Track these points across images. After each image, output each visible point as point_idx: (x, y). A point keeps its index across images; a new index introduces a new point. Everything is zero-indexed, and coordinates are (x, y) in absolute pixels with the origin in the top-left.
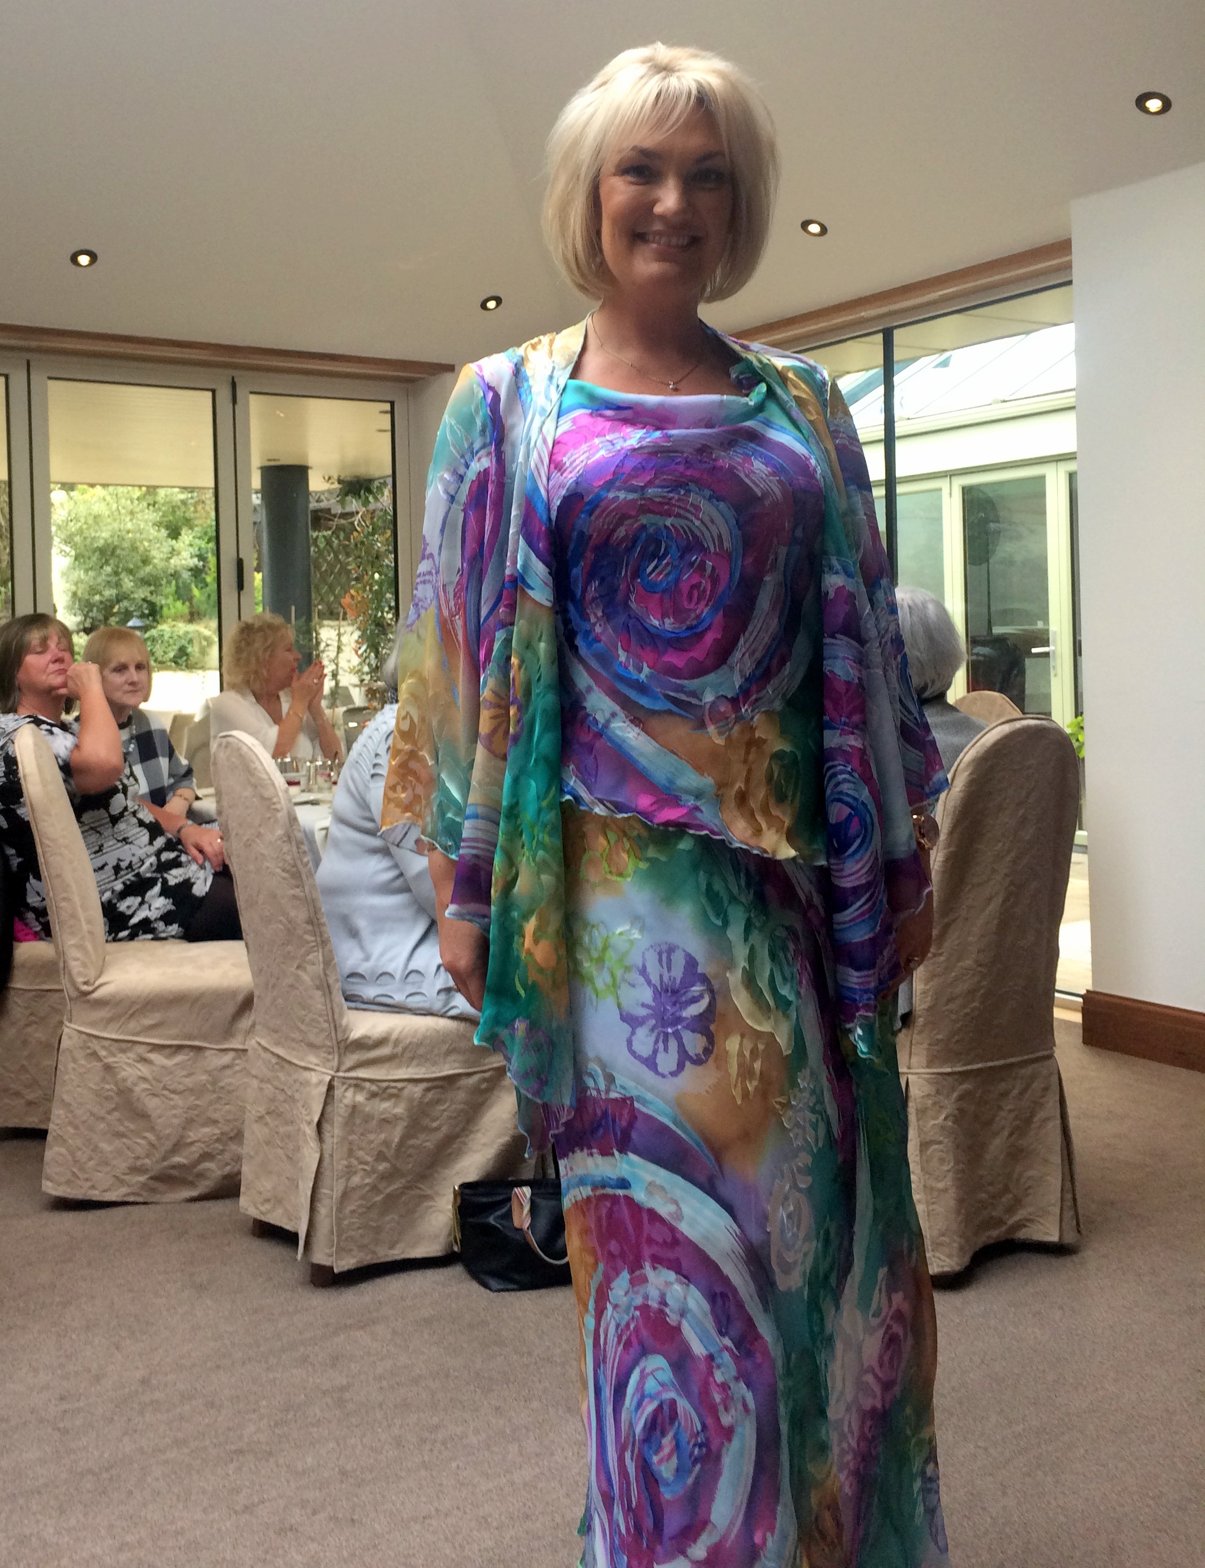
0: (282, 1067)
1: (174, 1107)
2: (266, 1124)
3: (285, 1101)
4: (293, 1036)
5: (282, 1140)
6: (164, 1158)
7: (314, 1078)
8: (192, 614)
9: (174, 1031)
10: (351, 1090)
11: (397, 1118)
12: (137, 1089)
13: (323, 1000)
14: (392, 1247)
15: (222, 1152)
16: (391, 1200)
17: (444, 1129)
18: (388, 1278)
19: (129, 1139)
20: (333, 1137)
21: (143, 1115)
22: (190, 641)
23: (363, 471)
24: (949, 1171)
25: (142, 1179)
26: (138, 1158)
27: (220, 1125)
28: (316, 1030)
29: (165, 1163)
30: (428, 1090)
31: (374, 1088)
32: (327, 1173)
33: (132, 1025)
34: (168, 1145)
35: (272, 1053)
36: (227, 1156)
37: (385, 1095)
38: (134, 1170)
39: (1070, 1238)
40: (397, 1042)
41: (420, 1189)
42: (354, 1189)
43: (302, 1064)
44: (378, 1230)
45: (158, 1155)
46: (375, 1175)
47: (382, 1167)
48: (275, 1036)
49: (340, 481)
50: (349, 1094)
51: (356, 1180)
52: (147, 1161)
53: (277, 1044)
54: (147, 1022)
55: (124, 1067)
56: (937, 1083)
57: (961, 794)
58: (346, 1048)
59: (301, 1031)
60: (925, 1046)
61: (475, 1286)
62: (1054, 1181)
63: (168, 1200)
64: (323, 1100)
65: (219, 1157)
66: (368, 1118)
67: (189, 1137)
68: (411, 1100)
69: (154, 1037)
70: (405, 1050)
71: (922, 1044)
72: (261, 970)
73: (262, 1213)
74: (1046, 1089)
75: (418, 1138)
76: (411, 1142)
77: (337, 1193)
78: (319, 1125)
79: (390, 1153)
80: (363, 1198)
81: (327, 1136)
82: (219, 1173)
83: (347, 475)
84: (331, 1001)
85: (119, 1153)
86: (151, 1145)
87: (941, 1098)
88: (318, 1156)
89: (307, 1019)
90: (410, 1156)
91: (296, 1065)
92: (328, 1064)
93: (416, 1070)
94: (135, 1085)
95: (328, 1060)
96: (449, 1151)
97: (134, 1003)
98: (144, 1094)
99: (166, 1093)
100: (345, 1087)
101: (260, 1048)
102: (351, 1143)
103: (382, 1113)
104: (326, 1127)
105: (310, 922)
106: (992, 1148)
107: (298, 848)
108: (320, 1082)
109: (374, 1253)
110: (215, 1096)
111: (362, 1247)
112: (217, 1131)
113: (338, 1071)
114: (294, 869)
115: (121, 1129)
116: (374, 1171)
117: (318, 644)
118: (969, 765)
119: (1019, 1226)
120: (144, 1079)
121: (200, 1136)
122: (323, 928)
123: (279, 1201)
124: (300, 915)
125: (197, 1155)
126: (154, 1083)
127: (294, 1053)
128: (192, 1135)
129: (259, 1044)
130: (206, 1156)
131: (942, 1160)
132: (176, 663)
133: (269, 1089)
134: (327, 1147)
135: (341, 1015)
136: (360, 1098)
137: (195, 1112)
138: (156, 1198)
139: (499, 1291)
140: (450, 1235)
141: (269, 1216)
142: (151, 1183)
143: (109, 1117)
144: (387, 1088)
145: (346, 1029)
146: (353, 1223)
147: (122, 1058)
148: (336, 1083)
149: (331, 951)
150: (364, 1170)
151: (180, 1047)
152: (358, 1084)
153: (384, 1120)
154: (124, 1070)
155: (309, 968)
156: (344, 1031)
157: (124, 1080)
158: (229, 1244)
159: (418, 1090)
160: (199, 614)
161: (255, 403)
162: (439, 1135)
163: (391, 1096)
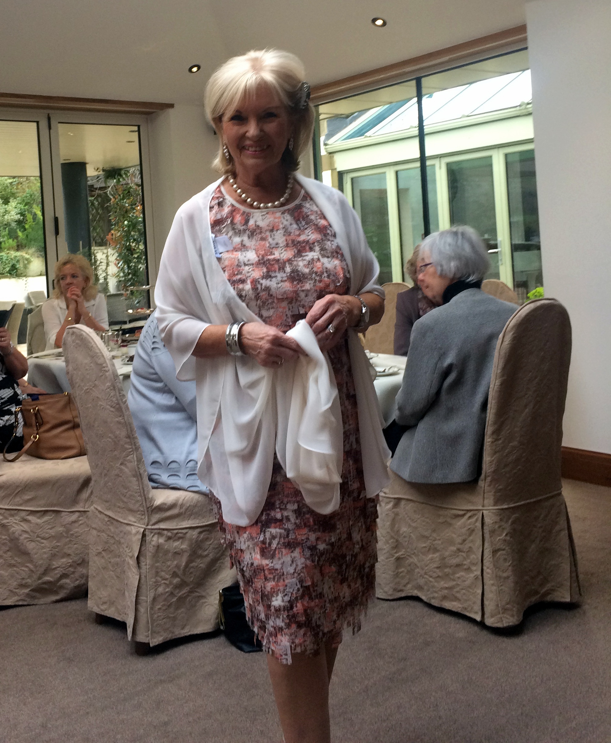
0: (112, 523)
1: (43, 548)
2: (103, 557)
3: (114, 544)
4: (119, 505)
5: (113, 566)
6: (39, 578)
7: (134, 530)
8: (18, 246)
9: (42, 502)
10: (156, 536)
11: (183, 551)
12: (21, 538)
13: (137, 483)
14: (183, 628)
15: (73, 573)
16: (181, 600)
17: (211, 556)
18: (181, 647)
19: (17, 567)
20: (146, 565)
21: (25, 553)
22: (18, 261)
23: (116, 165)
24: (510, 566)
25: (27, 591)
26: (23, 579)
27: (71, 557)
28: (133, 502)
29: (40, 581)
30: (200, 533)
31: (169, 534)
32: (144, 587)
33: (17, 499)
34: (42, 570)
35: (106, 515)
36: (77, 575)
37: (176, 538)
38: (22, 586)
39: (576, 598)
40: (182, 506)
41: (197, 592)
42: (159, 595)
43: (126, 522)
44: (174, 619)
45: (35, 577)
46: (172, 586)
47: (176, 581)
48: (107, 504)
49: (103, 170)
50: (155, 539)
51: (160, 590)
52: (29, 581)
53: (109, 509)
54: (27, 497)
55: (13, 525)
56: (500, 515)
57: (509, 346)
58: (152, 511)
59: (123, 502)
60: (492, 493)
61: (234, 650)
62: (566, 567)
63: (42, 603)
64: (139, 544)
65: (72, 576)
66: (167, 552)
67: (53, 565)
68: (191, 540)
69: (31, 506)
70: (187, 509)
71: (491, 492)
72: (97, 466)
73: (102, 610)
74: (559, 513)
75: (196, 562)
76: (192, 565)
77: (150, 599)
78: (138, 558)
79: (180, 573)
80: (165, 600)
81: (142, 564)
82: (72, 585)
83: (107, 167)
84: (142, 483)
85: (12, 576)
86: (32, 571)
87: (503, 523)
88: (138, 577)
89: (128, 495)
90: (191, 573)
91: (122, 523)
92: (142, 522)
93: (193, 522)
94: (21, 535)
95: (142, 519)
96: (215, 568)
97: (18, 487)
98: (25, 541)
99: (38, 539)
100: (152, 534)
101: (97, 512)
102: (157, 568)
103: (175, 548)
104: (142, 559)
105: (128, 437)
106: (530, 550)
107: (120, 393)
108: (138, 532)
109: (173, 633)
110: (68, 539)
111: (165, 630)
112: (70, 561)
113: (147, 525)
114: (118, 406)
115: (13, 562)
116: (171, 583)
117: (96, 262)
118: (512, 329)
119: (547, 593)
120: (26, 532)
121: (60, 563)
122: (136, 440)
123: (112, 603)
124: (122, 433)
125: (59, 576)
126: (31, 534)
127: (120, 515)
128: (55, 564)
129: (97, 509)
130: (64, 576)
131: (505, 560)
132: (10, 274)
133: (104, 536)
134: (143, 571)
135: (148, 492)
136: (161, 540)
137: (56, 550)
138: (36, 602)
139: (249, 652)
140: (217, 618)
141: (106, 612)
142: (31, 593)
143: (5, 555)
144: (177, 533)
145: (152, 500)
146: (161, 616)
147: (11, 520)
148: (147, 533)
149: (141, 454)
150: (165, 583)
151: (46, 512)
152: (160, 533)
153: (175, 553)
154: (14, 527)
155: (129, 464)
156: (151, 502)
157: (14, 533)
158: (82, 630)
159: (195, 533)
160: (22, 246)
161: (62, 128)
162: (208, 559)
163: (180, 538)
